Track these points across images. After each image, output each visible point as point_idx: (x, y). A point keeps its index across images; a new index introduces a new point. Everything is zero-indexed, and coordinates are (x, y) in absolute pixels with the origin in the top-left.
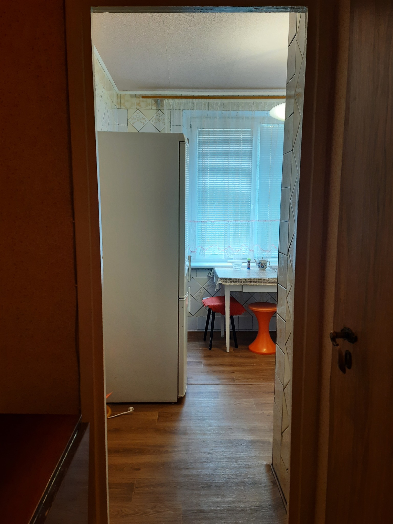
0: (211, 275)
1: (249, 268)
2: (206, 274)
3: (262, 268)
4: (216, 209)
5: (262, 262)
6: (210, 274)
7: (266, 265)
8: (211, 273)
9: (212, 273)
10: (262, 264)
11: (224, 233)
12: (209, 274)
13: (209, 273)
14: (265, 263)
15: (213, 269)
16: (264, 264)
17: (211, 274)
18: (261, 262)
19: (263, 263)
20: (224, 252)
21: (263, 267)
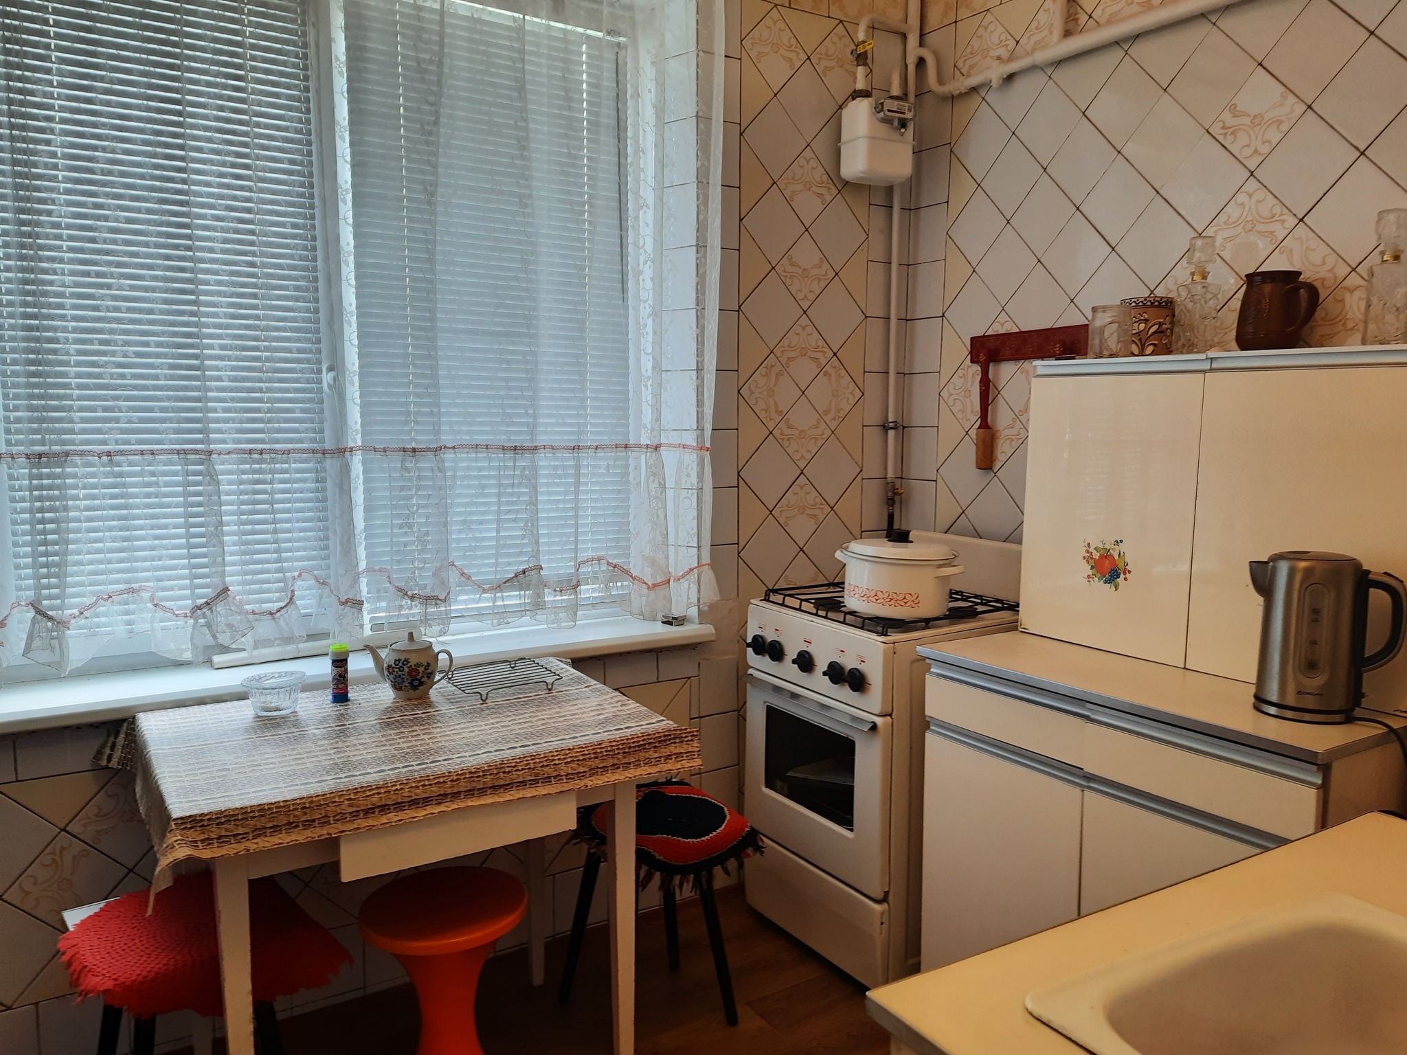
0: (115, 760)
1: (341, 697)
2: (80, 756)
3: (415, 688)
4: (124, 387)
5: (414, 660)
6: (108, 751)
7: (431, 673)
8: (113, 748)
9: (119, 747)
10: (413, 672)
11: (186, 522)
12: (99, 752)
13: (103, 746)
14: (428, 665)
15: (124, 720)
16: (421, 669)
17: (118, 754)
18: (407, 661)
19: (418, 665)
20: (191, 621)
21: (416, 683)
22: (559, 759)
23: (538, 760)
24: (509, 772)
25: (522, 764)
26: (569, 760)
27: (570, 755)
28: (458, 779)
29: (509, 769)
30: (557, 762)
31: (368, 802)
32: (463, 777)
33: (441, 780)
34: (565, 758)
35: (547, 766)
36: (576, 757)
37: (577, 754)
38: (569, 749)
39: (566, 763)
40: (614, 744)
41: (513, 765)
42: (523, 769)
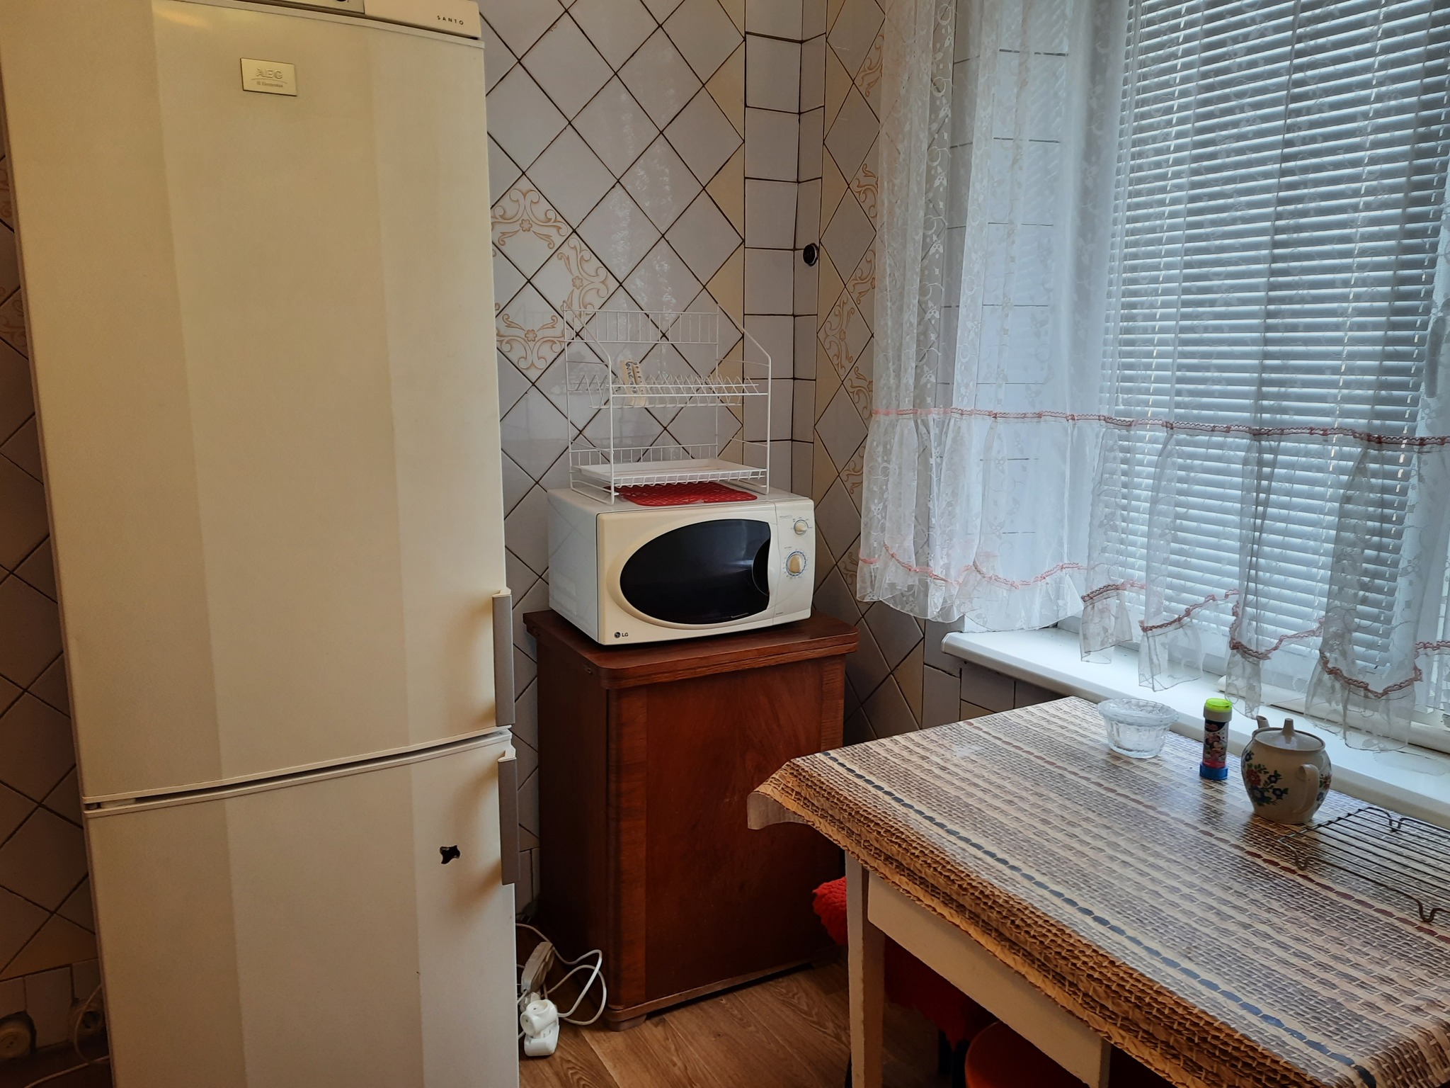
14: (1277, 776)
19: (1260, 769)
21: (1257, 794)
22: (1085, 963)
23: (1059, 942)
24: (1018, 927)
25: (1039, 929)
26: (1096, 975)
27: (1104, 971)
28: (965, 889)
29: (1021, 924)
30: (1079, 964)
31: (889, 848)
32: (971, 891)
33: (952, 877)
34: (1092, 968)
35: (1064, 958)
36: (1109, 979)
37: (1114, 978)
38: (1112, 963)
39: (1089, 976)
40: (1180, 1011)
41: (1029, 921)
42: (1034, 937)
